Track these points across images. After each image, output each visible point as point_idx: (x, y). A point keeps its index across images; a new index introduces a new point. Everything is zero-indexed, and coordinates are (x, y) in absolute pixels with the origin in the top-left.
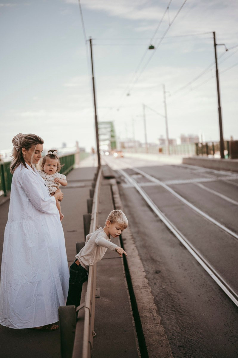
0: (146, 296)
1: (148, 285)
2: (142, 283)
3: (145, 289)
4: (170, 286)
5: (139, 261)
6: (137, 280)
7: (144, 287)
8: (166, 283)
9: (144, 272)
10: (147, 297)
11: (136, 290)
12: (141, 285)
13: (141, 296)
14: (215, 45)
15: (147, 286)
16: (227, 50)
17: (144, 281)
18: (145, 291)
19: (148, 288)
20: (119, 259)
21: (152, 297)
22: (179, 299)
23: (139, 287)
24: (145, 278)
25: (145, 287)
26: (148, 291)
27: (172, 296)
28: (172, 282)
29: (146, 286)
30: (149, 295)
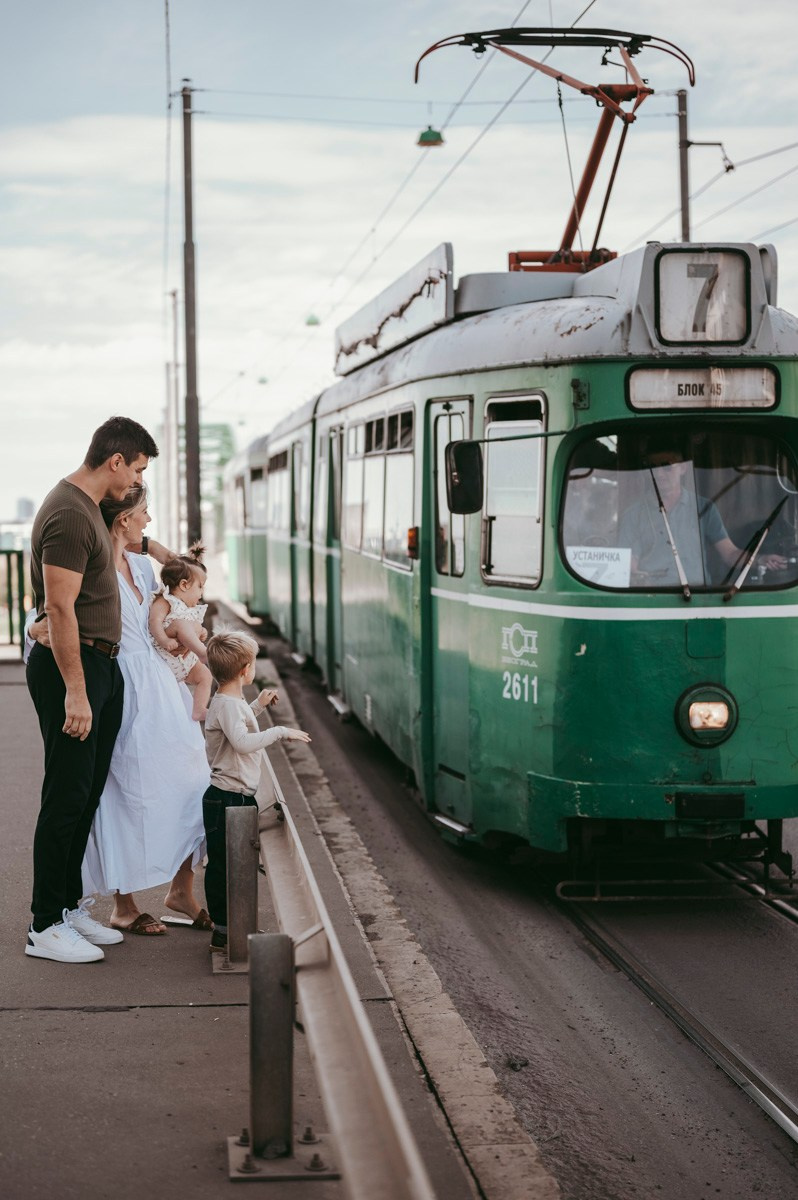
0: (523, 1176)
1: (516, 1124)
2: (490, 1116)
3: (511, 1142)
4: (581, 1127)
5: (455, 1016)
6: (464, 1100)
7: (504, 1136)
8: (562, 1113)
9: (485, 1065)
10: (531, 1180)
11: (473, 1146)
12: (489, 1128)
13: (501, 1174)
14: (685, 144)
15: (514, 1132)
16: (730, 168)
17: (498, 1107)
18: (513, 1151)
19: (520, 1137)
20: (381, 1005)
21: (552, 1184)
22: (634, 1190)
23: (482, 1133)
24: (498, 1092)
25: (505, 1132)
26: (526, 1151)
27: (602, 1174)
28: (590, 1113)
29: (510, 1129)
30: (534, 1173)
